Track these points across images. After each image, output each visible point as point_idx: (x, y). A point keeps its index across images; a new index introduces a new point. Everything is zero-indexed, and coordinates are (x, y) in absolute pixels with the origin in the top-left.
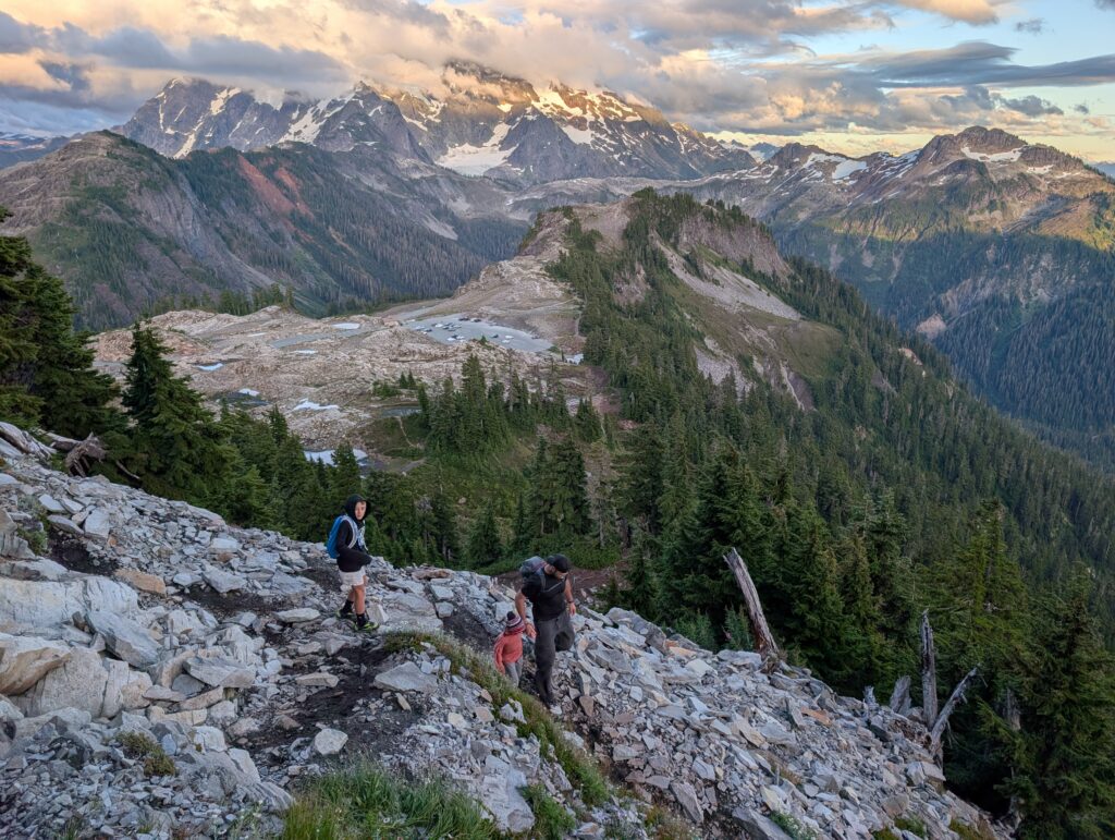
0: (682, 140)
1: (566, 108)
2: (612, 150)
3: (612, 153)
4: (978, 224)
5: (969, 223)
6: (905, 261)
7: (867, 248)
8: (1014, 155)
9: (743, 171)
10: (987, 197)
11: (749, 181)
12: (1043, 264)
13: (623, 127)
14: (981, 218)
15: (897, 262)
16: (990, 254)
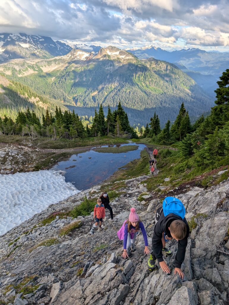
0: (58, 46)
1: (21, 37)
2: (35, 49)
3: (35, 50)
4: (107, 70)
5: (105, 70)
6: (92, 79)
7: (85, 76)
8: (118, 53)
9: (62, 56)
10: (110, 63)
11: (63, 59)
12: (117, 79)
13: (39, 42)
14: (108, 68)
15: (91, 79)
16: (108, 77)
